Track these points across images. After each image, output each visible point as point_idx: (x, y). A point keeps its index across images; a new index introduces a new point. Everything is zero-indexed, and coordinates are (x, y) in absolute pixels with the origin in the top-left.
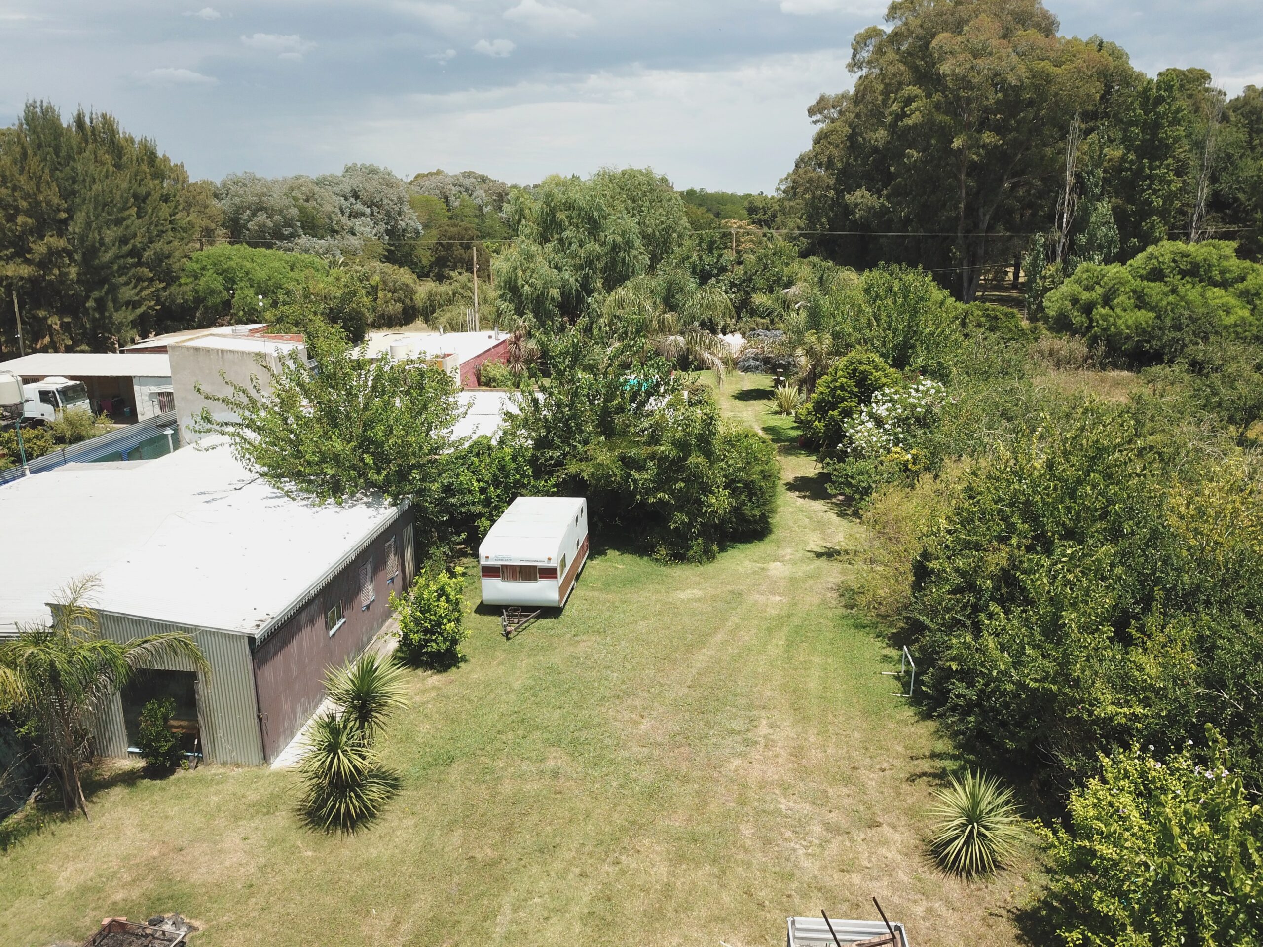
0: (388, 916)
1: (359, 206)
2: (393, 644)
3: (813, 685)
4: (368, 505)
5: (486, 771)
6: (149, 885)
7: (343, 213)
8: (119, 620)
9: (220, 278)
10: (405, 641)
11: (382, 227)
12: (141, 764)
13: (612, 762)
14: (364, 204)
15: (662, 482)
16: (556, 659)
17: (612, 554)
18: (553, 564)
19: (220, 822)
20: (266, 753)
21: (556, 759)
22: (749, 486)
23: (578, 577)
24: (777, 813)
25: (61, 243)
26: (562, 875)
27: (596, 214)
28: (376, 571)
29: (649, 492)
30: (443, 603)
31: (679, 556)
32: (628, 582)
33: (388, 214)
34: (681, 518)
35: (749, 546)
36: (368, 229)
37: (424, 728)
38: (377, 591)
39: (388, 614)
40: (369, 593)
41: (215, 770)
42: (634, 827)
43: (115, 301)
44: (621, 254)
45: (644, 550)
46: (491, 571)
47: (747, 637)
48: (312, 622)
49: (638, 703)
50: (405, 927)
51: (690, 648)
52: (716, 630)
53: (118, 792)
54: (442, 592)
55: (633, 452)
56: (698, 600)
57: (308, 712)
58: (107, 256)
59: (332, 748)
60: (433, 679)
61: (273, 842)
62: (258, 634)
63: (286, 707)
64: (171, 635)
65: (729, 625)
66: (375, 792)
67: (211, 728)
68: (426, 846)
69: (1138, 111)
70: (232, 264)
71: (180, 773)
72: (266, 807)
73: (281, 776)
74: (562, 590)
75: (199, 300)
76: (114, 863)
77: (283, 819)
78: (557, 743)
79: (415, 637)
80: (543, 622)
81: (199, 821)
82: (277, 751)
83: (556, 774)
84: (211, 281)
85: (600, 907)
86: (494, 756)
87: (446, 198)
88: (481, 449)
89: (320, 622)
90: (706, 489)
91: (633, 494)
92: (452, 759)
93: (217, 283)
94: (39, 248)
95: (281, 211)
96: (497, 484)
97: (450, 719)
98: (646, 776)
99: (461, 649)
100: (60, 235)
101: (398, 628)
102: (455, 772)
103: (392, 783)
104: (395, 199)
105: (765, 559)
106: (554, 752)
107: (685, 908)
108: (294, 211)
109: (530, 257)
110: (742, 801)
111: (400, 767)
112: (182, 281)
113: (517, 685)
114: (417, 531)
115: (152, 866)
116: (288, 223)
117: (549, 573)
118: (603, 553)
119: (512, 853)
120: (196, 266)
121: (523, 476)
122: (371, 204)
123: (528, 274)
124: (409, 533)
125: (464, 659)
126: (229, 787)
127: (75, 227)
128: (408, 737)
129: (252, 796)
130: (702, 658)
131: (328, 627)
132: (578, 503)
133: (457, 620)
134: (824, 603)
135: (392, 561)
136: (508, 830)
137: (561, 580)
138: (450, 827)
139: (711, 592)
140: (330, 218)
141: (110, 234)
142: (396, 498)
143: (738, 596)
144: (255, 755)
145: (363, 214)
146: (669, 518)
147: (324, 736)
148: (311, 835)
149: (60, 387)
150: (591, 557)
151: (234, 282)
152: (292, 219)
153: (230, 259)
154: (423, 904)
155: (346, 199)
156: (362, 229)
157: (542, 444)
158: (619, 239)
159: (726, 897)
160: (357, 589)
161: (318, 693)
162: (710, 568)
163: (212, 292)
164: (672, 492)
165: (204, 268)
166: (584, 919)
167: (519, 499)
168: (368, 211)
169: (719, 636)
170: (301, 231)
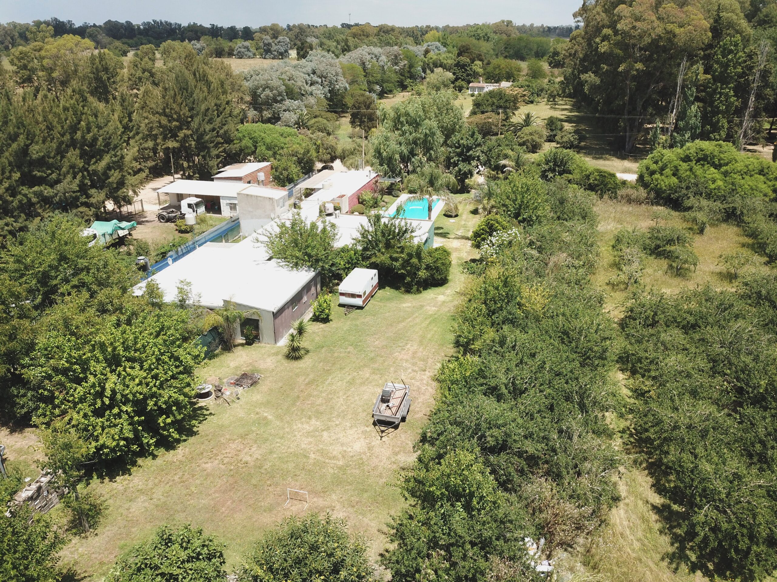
0: (303, 378)
1: (315, 78)
2: (311, 315)
3: (429, 336)
4: (306, 271)
5: (331, 350)
6: (250, 367)
7: (307, 84)
8: (240, 305)
9: (251, 141)
10: (314, 315)
11: (327, 89)
12: (244, 342)
13: (364, 351)
14: (318, 76)
15: (403, 267)
16: (358, 322)
17: (387, 288)
18: (361, 294)
19: (265, 356)
20: (276, 341)
21: (350, 349)
22: (437, 269)
23: (372, 296)
24: (402, 366)
25: (189, 132)
26: (344, 374)
27: (418, 120)
28: (307, 292)
29: (399, 269)
30: (325, 304)
31: (408, 291)
32: (389, 299)
33: (330, 82)
34: (408, 279)
35: (436, 288)
36: (319, 92)
37: (317, 339)
38: (308, 298)
39: (310, 306)
40: (305, 299)
41: (263, 345)
42: (365, 366)
43: (210, 156)
44: (429, 138)
45: (397, 288)
46: (342, 294)
47: (418, 320)
48: (288, 308)
49: (377, 337)
50: (307, 380)
51: (399, 322)
52: (409, 317)
53: (240, 348)
54: (325, 301)
55: (395, 255)
56: (408, 307)
57: (286, 332)
58: (207, 138)
59: (292, 341)
60: (322, 325)
61: (278, 362)
62: (275, 311)
63: (281, 330)
64: (254, 310)
65: (414, 316)
66: (302, 352)
67: (262, 334)
68: (314, 365)
69: (719, 56)
70: (256, 134)
71: (254, 345)
72: (276, 354)
73: (279, 347)
74: (364, 302)
75: (241, 150)
76: (242, 363)
77: (280, 357)
78: (352, 345)
79: (317, 314)
80: (358, 311)
81: (260, 356)
82: (278, 341)
83: (349, 352)
84: (247, 142)
85: (351, 381)
86: (334, 347)
87: (364, 63)
88: (344, 250)
89: (291, 308)
90: (419, 269)
91: (394, 269)
92: (323, 347)
93: (250, 144)
94: (181, 134)
95: (277, 88)
96: (349, 263)
97: (325, 337)
98: (373, 355)
99: (330, 317)
100: (188, 129)
101: (312, 310)
102: (323, 350)
103: (307, 351)
104: (334, 74)
105: (439, 294)
106: (350, 347)
107: (371, 382)
108: (283, 88)
109: (387, 139)
110: (394, 363)
111: (310, 348)
112: (235, 142)
113: (345, 329)
114: (321, 279)
115: (251, 364)
116: (280, 94)
117: (360, 296)
118: (384, 288)
119: (333, 368)
120: (240, 135)
121: (358, 260)
122: (321, 77)
123: (386, 147)
124: (319, 279)
125: (331, 320)
126: (267, 349)
127: (194, 125)
128: (313, 340)
129: (273, 352)
130: (401, 326)
131: (293, 309)
132: (375, 271)
133: (329, 309)
134: (449, 311)
135: (313, 289)
136: (334, 364)
137: (363, 299)
138: (320, 362)
139: (414, 304)
140: (300, 89)
141: (208, 127)
142: (315, 269)
143: (422, 306)
144: (273, 342)
145: (317, 83)
146: (405, 279)
147: (291, 338)
148: (286, 361)
149: (195, 202)
150: (379, 289)
151: (257, 143)
152: (282, 92)
153: (255, 132)
154: (311, 376)
155: (309, 75)
156: (316, 91)
157: (365, 249)
158: (428, 132)
159: (380, 382)
160: (302, 298)
161: (290, 327)
162: (418, 296)
163: (247, 147)
164: (406, 270)
165: (244, 136)
166: (346, 383)
167: (356, 269)
168: (320, 80)
169: (409, 320)
170: (286, 97)
